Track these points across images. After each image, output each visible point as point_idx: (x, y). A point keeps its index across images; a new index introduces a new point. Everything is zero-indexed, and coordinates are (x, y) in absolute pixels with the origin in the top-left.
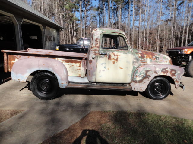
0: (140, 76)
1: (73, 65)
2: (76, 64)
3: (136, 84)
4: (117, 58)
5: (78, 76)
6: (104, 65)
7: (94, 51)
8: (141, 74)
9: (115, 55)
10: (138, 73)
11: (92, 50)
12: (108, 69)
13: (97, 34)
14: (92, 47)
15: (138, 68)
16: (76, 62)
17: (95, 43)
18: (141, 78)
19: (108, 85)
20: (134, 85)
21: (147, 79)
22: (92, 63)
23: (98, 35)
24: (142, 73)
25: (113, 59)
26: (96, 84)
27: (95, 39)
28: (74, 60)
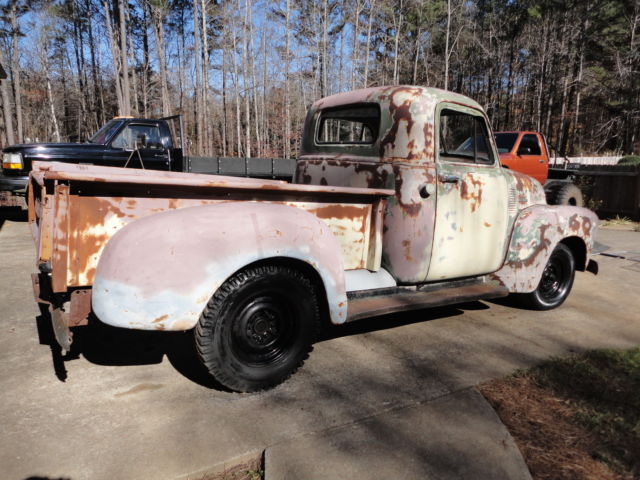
0: (530, 244)
1: (342, 228)
2: (352, 220)
3: (519, 271)
4: (480, 192)
5: (357, 269)
6: (451, 220)
7: (424, 171)
8: (530, 238)
9: (474, 183)
10: (523, 237)
11: (412, 167)
12: (461, 230)
13: (426, 107)
14: (411, 156)
15: (519, 221)
16: (351, 214)
17: (423, 139)
18: (531, 251)
19: (443, 286)
20: (513, 275)
21: (544, 251)
22: (420, 213)
23: (430, 113)
24: (533, 234)
25: (473, 194)
26: (414, 288)
27: (423, 126)
28: (347, 207)
